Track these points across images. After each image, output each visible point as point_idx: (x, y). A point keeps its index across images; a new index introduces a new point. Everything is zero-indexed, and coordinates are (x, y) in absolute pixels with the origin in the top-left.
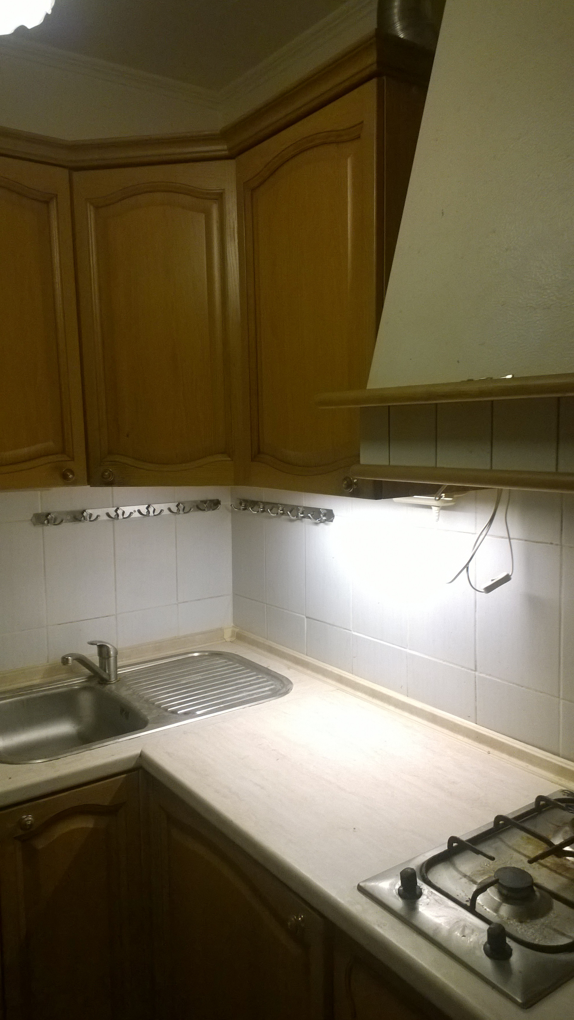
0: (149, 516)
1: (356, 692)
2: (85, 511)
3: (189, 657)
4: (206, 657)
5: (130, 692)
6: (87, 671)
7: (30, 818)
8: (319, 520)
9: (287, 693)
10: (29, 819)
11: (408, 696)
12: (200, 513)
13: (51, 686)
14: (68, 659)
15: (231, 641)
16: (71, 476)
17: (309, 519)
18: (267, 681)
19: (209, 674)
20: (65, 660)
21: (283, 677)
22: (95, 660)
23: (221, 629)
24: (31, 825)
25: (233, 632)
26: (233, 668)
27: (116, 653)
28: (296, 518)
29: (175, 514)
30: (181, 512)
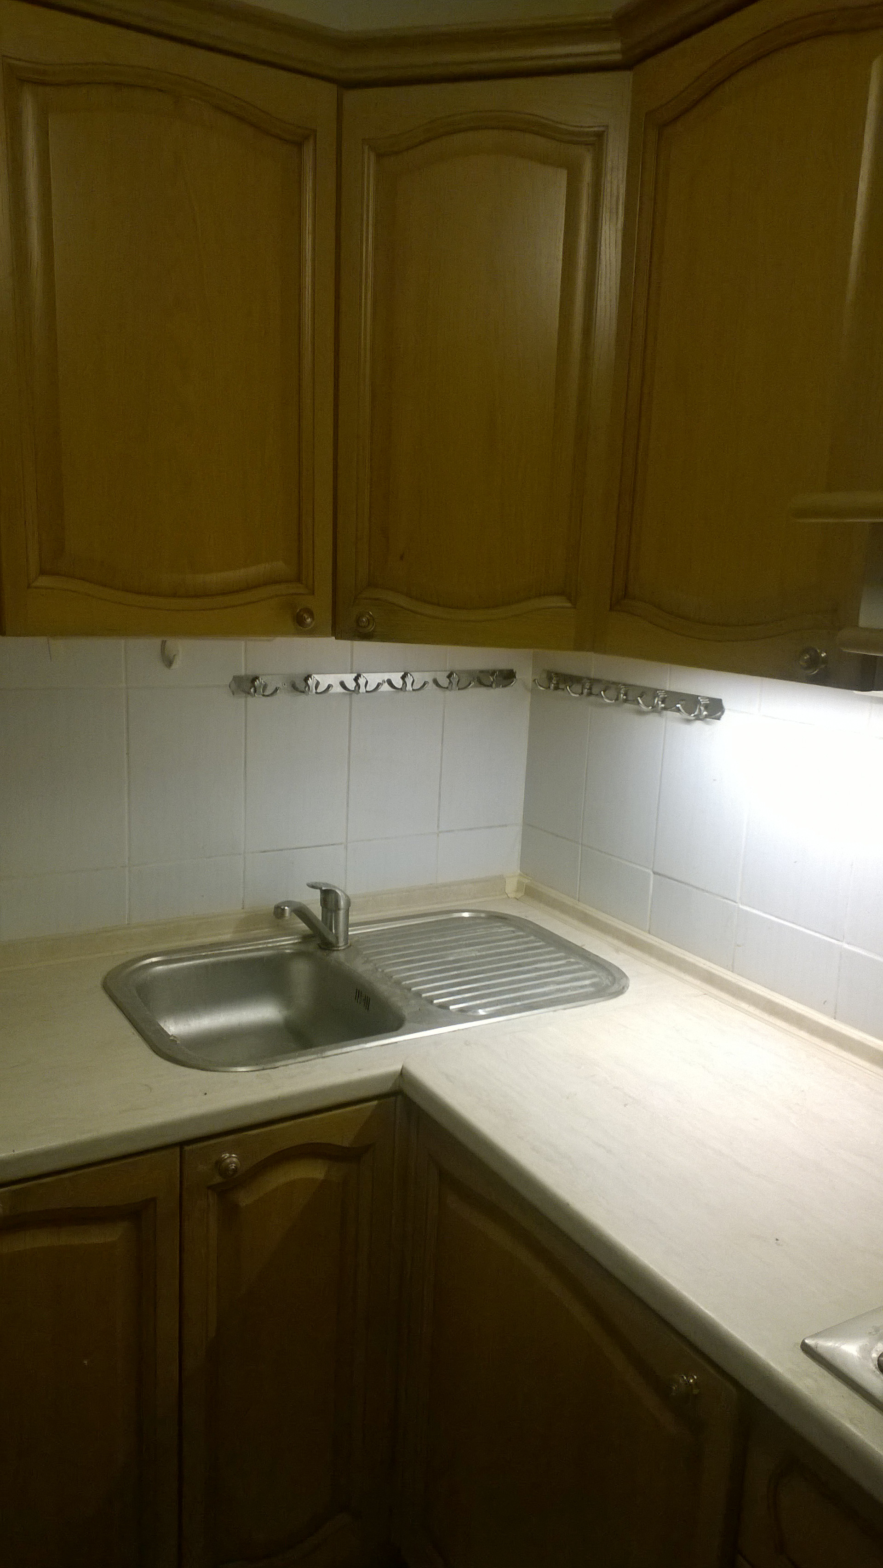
0: (406, 690)
1: (739, 1002)
2: (309, 676)
3: (452, 918)
4: (481, 921)
5: (369, 967)
6: (302, 926)
7: (234, 1158)
8: (694, 716)
9: (620, 992)
10: (232, 1159)
11: (835, 1019)
12: (483, 690)
13: (247, 946)
14: (284, 909)
15: (517, 898)
16: (309, 620)
17: (678, 714)
18: (586, 970)
19: (490, 949)
20: (279, 910)
21: (611, 964)
22: (317, 910)
23: (502, 879)
24: (235, 1170)
25: (520, 883)
26: (526, 943)
27: (348, 903)
28: (652, 710)
29: (443, 689)
30: (454, 686)
